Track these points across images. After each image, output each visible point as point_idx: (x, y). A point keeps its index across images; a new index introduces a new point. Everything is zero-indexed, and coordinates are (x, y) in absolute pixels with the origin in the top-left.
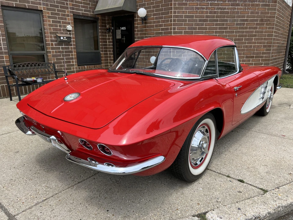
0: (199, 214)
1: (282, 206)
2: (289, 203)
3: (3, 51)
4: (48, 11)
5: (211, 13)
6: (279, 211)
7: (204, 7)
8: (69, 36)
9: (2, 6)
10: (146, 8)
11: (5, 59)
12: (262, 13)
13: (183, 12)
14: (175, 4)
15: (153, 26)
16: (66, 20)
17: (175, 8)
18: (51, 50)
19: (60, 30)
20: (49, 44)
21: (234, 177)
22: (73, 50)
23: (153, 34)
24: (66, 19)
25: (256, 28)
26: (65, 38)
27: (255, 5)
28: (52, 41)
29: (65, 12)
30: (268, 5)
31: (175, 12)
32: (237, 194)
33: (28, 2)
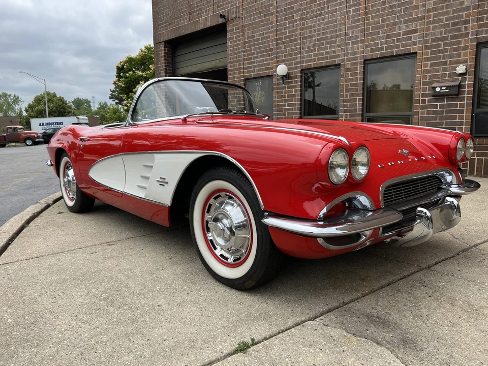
3: (357, 113)
4: (426, 51)
9: (365, 60)
18: (420, 110)
19: (443, 76)
20: (418, 102)
22: (465, 108)
24: (459, 55)
26: (443, 88)
28: (424, 95)
29: (460, 43)
33: (398, 46)
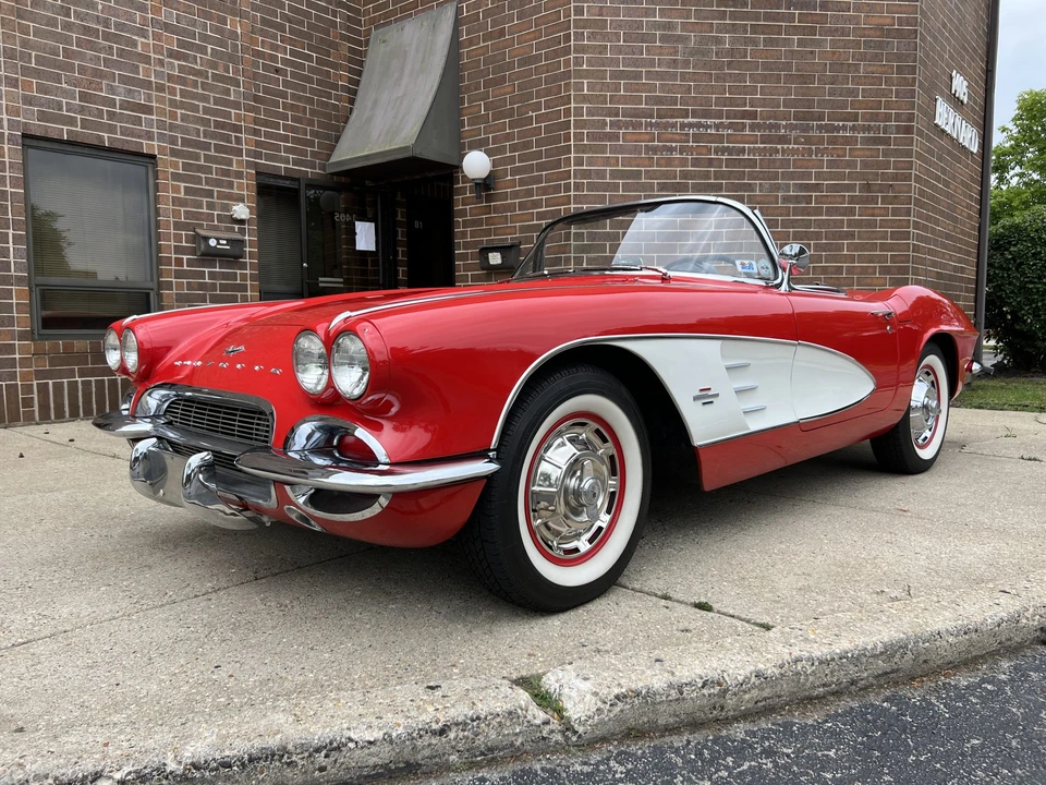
0: (522, 678)
1: (811, 660)
2: (838, 651)
3: (13, 273)
4: (174, 159)
5: (696, 162)
6: (798, 673)
7: (674, 145)
8: (239, 237)
9: (24, 136)
10: (489, 153)
11: (14, 301)
12: (865, 165)
13: (607, 161)
14: (579, 137)
15: (511, 208)
16: (233, 189)
17: (581, 149)
18: (174, 280)
19: (210, 217)
20: (168, 261)
21: (681, 599)
22: (249, 283)
23: (513, 231)
24: (231, 185)
25: (851, 212)
26: (221, 242)
27: (840, 140)
28: (178, 250)
29: (229, 163)
30: (886, 141)
31: (579, 162)
32: (674, 635)
33: (112, 129)
